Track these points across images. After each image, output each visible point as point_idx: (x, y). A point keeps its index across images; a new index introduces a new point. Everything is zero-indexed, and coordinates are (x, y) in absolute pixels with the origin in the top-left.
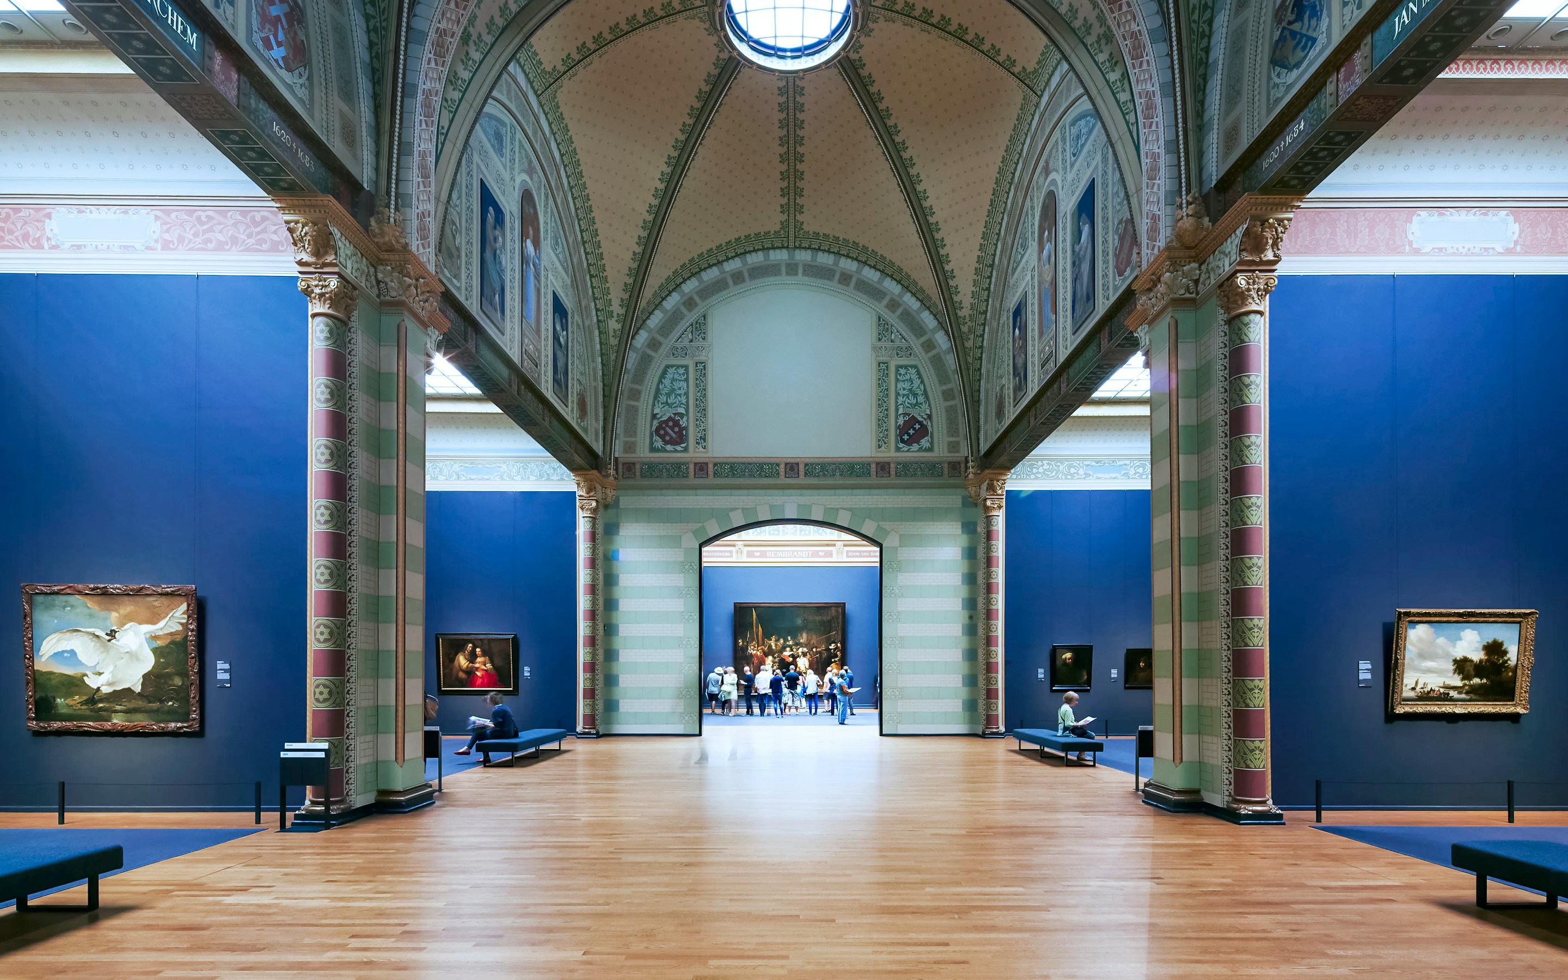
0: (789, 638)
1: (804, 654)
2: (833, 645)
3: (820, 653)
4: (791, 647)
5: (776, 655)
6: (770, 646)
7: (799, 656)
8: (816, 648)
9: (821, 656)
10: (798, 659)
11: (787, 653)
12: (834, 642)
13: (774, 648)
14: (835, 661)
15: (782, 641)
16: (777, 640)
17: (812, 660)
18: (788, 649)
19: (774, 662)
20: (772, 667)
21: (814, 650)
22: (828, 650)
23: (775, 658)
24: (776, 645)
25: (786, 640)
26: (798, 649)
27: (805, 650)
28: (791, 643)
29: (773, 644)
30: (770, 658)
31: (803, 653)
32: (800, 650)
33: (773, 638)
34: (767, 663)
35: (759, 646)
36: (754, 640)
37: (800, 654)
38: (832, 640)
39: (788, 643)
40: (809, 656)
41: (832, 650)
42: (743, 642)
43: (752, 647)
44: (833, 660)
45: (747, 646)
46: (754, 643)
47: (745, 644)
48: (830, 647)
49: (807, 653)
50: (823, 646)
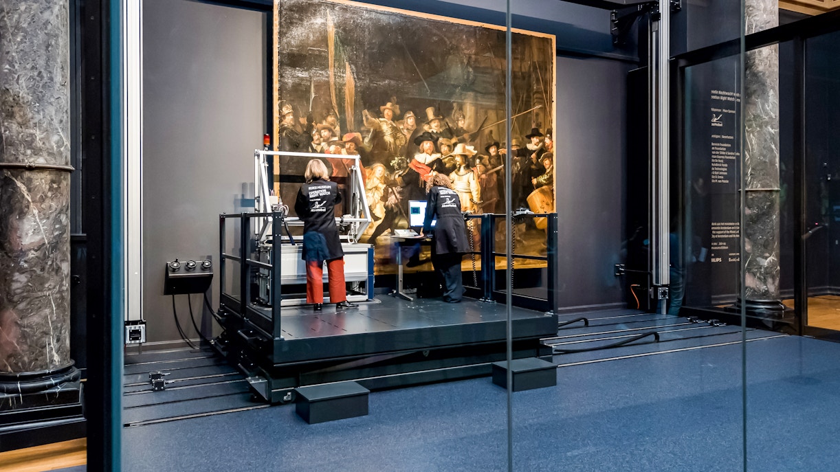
0: (430, 112)
1: (469, 163)
2: (535, 140)
4: (435, 138)
5: (394, 162)
6: (378, 135)
7: (454, 168)
8: (497, 145)
10: (453, 175)
11: (424, 157)
12: (535, 133)
13: (388, 138)
14: (539, 185)
15: (410, 120)
16: (397, 118)
17: (488, 181)
18: (427, 145)
19: (390, 184)
20: (385, 198)
21: (493, 151)
22: (523, 152)
23: (391, 169)
24: (395, 130)
25: (421, 119)
26: (452, 147)
27: (471, 150)
28: (434, 127)
29: (386, 128)
30: (379, 169)
31: (465, 157)
32: (459, 150)
33: (388, 109)
34: (369, 184)
35: (344, 130)
36: (329, 109)
37: (459, 160)
38: (534, 126)
39: (426, 128)
40: (479, 168)
41: (534, 156)
42: (296, 116)
43: (325, 133)
44: (535, 181)
45: (309, 128)
46: (330, 119)
47: (303, 121)
48: (531, 147)
49: (474, 157)
50: (514, 142)
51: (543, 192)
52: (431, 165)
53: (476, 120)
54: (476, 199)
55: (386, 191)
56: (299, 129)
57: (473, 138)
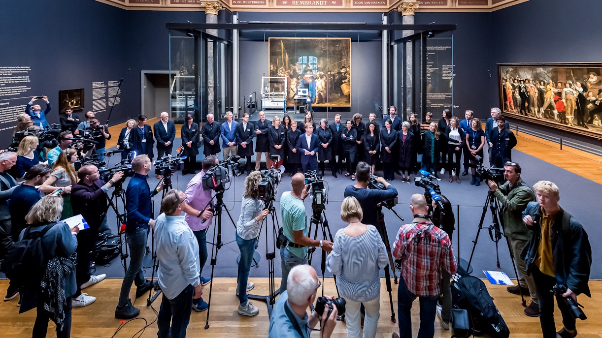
0: (309, 64)
1: (321, 77)
2: (343, 69)
3: (334, 76)
4: (311, 71)
5: (299, 77)
6: (295, 71)
7: (317, 78)
8: (331, 71)
9: (334, 78)
10: (316, 80)
11: (308, 76)
12: (344, 67)
14: (345, 83)
15: (304, 66)
16: (300, 66)
17: (328, 82)
18: (309, 72)
19: (298, 83)
20: (296, 87)
21: (329, 73)
22: (339, 73)
23: (298, 79)
24: (299, 69)
26: (316, 73)
27: (322, 73)
28: (311, 68)
29: (297, 69)
30: (295, 79)
31: (320, 75)
32: (318, 73)
33: (297, 64)
34: (292, 83)
35: (286, 70)
36: (282, 65)
37: (318, 76)
38: (343, 65)
39: (308, 68)
40: (324, 78)
41: (343, 74)
42: (274, 67)
43: (281, 71)
44: (343, 81)
45: (277, 70)
46: (282, 67)
47: (276, 68)
48: (341, 71)
49: (323, 75)
50: (336, 70)
51: (346, 84)
52: (310, 78)
53: (324, 65)
54: (323, 87)
55: (297, 85)
56: (275, 70)
57: (323, 70)
